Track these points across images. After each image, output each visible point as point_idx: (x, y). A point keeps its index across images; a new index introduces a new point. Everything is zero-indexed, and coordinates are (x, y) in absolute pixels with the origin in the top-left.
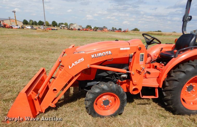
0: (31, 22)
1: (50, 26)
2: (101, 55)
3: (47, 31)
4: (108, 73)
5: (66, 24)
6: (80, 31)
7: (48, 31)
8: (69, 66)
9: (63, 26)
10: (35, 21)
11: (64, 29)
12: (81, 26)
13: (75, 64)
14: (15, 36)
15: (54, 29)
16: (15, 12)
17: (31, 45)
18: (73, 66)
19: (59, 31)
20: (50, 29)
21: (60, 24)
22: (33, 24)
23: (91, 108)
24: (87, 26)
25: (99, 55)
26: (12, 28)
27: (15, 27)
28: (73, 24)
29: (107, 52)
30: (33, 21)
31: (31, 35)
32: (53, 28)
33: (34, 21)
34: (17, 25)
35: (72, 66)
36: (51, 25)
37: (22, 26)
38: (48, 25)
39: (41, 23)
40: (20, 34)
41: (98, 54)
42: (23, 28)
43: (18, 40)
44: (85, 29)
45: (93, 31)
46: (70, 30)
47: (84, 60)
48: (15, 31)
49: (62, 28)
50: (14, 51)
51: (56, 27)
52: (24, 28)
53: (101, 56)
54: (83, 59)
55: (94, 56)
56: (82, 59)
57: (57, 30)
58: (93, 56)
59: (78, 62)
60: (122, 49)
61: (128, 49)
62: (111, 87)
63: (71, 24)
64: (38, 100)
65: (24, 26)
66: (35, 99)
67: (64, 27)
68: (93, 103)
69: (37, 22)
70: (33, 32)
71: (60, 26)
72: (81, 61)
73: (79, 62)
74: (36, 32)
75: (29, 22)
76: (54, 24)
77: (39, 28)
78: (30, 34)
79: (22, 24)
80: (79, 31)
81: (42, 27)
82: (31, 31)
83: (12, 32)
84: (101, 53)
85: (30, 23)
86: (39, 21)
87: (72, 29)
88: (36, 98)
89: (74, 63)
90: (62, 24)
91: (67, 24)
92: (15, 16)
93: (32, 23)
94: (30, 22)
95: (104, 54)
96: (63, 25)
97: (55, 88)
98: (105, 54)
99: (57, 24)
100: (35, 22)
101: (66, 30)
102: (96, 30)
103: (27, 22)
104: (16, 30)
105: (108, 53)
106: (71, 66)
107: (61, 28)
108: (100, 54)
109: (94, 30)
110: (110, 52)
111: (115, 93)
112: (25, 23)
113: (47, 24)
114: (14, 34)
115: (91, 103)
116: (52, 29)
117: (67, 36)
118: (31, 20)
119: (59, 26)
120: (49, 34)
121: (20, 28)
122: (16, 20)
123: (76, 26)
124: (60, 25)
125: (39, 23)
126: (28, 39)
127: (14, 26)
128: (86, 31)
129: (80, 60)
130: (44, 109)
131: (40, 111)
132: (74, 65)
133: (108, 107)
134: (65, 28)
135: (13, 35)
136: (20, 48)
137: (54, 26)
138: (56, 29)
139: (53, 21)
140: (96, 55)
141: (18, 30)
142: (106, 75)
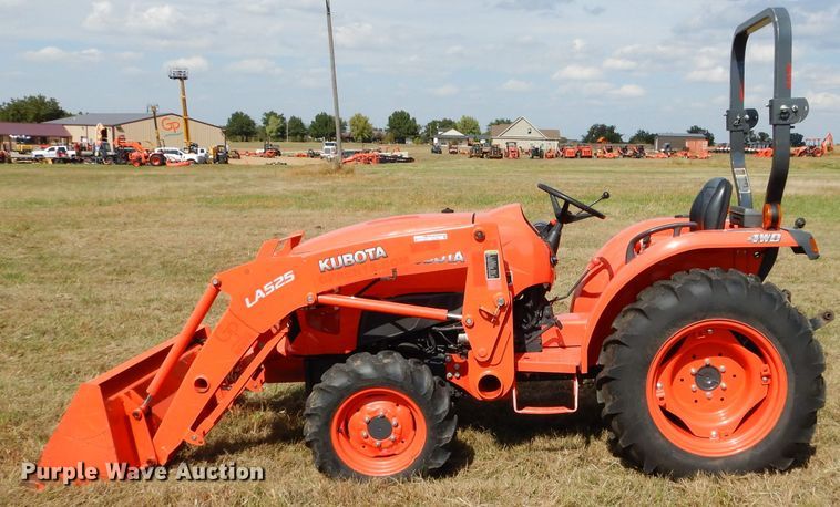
0: (273, 126)
1: (379, 139)
2: (351, 259)
3: (348, 172)
4: (402, 328)
5: (469, 127)
6: (545, 161)
7: (351, 171)
8: (247, 300)
9: (449, 138)
10: (294, 120)
11: (453, 153)
12: (550, 135)
13: (264, 292)
14: (169, 204)
15: (395, 159)
16: (182, 77)
17: (227, 246)
18: (261, 299)
19: (421, 166)
20: (368, 161)
21: (433, 127)
22: (281, 134)
23: (321, 443)
24: (591, 133)
25: (346, 261)
26: (162, 161)
27: (177, 157)
28: (509, 122)
29: (370, 251)
30: (283, 119)
31: (249, 197)
32: (389, 150)
33: (288, 119)
34: (192, 148)
35: (257, 300)
36: (384, 133)
37: (216, 151)
38: (367, 135)
39: (325, 128)
40: (193, 197)
41: (339, 258)
42: (221, 158)
43: (173, 225)
44: (570, 150)
45: (621, 160)
46: (485, 160)
47: (296, 278)
48: (174, 178)
49: (444, 148)
50: (134, 277)
51: (409, 142)
52: (226, 162)
53: (350, 265)
54: (293, 277)
55: (329, 263)
56: (289, 276)
57: (410, 160)
58: (323, 265)
59: (274, 284)
60: (419, 239)
61: (442, 237)
62: (387, 369)
63: (498, 123)
64: (143, 419)
65: (230, 146)
66: (135, 414)
67: (457, 141)
68: (327, 424)
69: (303, 121)
70: (267, 177)
71: (436, 140)
72: (284, 281)
73: (277, 287)
74: (283, 180)
75: (259, 123)
76: (402, 128)
77: (314, 155)
78: (250, 191)
79: (219, 139)
80: (537, 161)
81: (327, 150)
82: (261, 177)
83: (156, 187)
84: (351, 256)
85: (268, 130)
86: (318, 117)
87: (497, 154)
88: (138, 410)
89: (262, 289)
90: (447, 124)
91: (476, 127)
92: (184, 100)
93: (278, 130)
94: (266, 122)
95: (360, 257)
96: (452, 133)
97: (201, 377)
98: (364, 256)
99: (416, 128)
100: (296, 123)
101: (466, 159)
102: (639, 154)
103: (251, 123)
104: (183, 171)
105: (374, 253)
106: (252, 299)
107: (437, 151)
108: (347, 258)
109: (630, 152)
110: (379, 249)
111: (402, 388)
112: (241, 128)
113: (361, 133)
114: (165, 196)
115: (319, 424)
116: (384, 160)
117: (451, 194)
118: (272, 114)
119: (427, 139)
120: (349, 189)
121: (204, 161)
122: (186, 120)
123: (523, 136)
124: (435, 132)
125: (313, 125)
126: (231, 216)
127: (176, 152)
128: (578, 160)
129: (281, 278)
130: (165, 451)
131: (153, 458)
132: (263, 295)
133: (387, 445)
134: (464, 147)
135: (156, 203)
136: (164, 265)
137: (402, 141)
138: (406, 155)
139: (396, 114)
140: (332, 259)
141: (193, 170)
142: (395, 333)
